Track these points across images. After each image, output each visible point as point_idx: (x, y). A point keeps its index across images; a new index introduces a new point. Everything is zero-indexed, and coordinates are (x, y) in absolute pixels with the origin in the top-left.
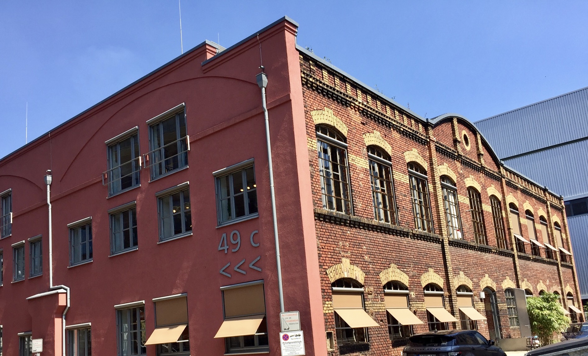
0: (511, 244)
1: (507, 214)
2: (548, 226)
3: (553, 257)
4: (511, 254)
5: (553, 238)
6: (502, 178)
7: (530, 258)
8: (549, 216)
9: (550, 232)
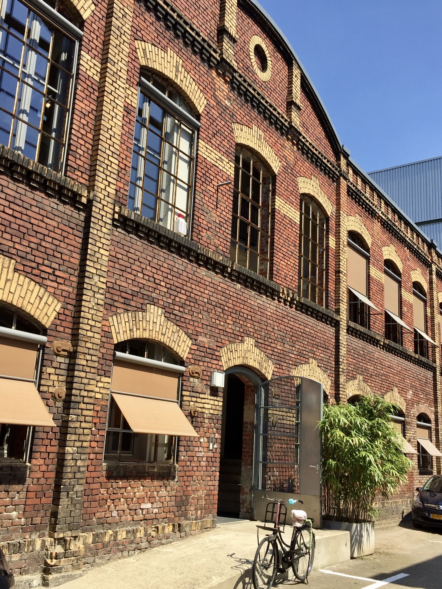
0: (338, 301)
1: (338, 243)
2: (428, 304)
3: (428, 355)
4: (332, 319)
5: (433, 326)
6: (341, 178)
7: (378, 341)
8: (431, 288)
9: (429, 315)
